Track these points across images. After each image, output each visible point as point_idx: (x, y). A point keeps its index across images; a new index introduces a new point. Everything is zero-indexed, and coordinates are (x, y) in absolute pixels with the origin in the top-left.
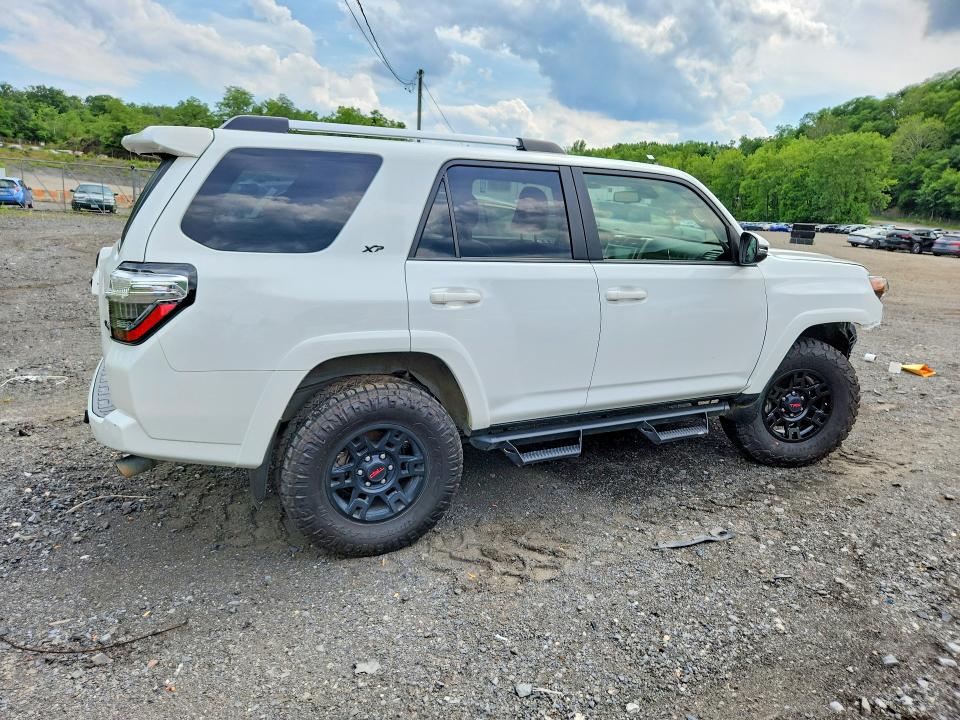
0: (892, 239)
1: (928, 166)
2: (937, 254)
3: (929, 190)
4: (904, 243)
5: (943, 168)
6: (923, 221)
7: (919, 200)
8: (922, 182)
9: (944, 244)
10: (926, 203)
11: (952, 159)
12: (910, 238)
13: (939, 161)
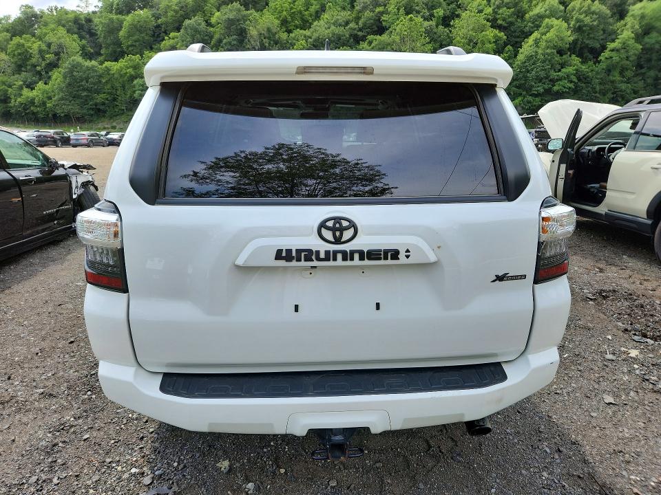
0: (40, 139)
1: (10, 86)
2: (75, 146)
3: (17, 103)
4: (50, 141)
5: (21, 88)
6: (21, 126)
7: (12, 111)
8: (9, 98)
9: (77, 140)
10: (18, 113)
11: (25, 82)
12: (53, 137)
13: (16, 83)
